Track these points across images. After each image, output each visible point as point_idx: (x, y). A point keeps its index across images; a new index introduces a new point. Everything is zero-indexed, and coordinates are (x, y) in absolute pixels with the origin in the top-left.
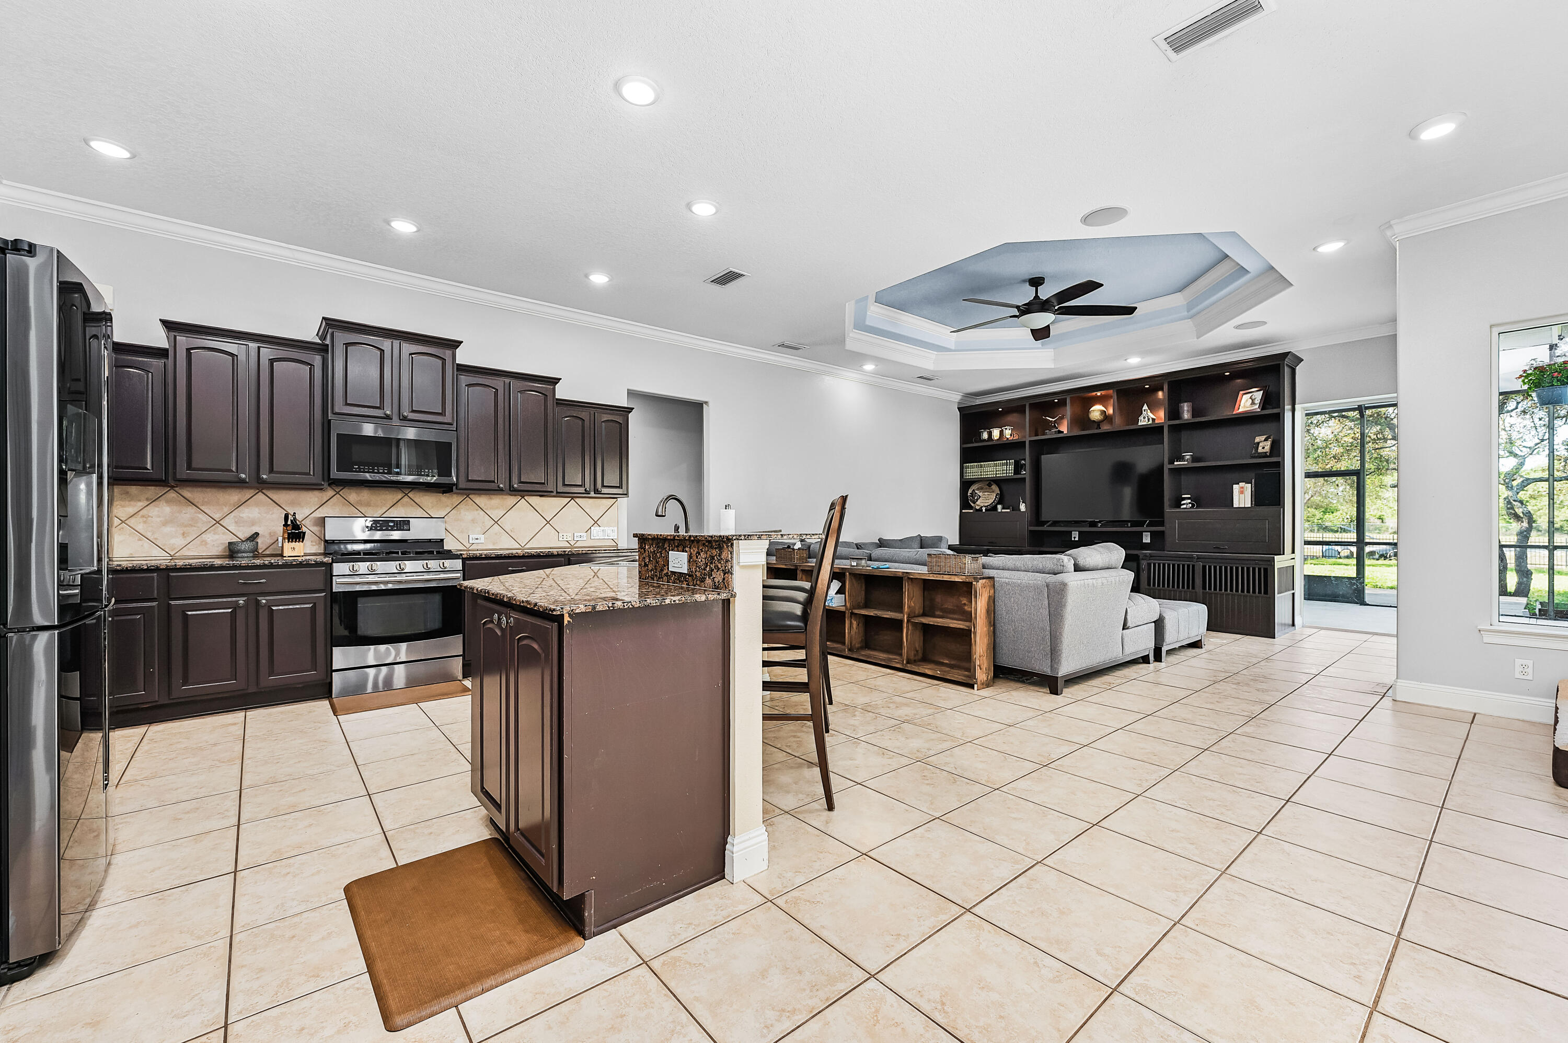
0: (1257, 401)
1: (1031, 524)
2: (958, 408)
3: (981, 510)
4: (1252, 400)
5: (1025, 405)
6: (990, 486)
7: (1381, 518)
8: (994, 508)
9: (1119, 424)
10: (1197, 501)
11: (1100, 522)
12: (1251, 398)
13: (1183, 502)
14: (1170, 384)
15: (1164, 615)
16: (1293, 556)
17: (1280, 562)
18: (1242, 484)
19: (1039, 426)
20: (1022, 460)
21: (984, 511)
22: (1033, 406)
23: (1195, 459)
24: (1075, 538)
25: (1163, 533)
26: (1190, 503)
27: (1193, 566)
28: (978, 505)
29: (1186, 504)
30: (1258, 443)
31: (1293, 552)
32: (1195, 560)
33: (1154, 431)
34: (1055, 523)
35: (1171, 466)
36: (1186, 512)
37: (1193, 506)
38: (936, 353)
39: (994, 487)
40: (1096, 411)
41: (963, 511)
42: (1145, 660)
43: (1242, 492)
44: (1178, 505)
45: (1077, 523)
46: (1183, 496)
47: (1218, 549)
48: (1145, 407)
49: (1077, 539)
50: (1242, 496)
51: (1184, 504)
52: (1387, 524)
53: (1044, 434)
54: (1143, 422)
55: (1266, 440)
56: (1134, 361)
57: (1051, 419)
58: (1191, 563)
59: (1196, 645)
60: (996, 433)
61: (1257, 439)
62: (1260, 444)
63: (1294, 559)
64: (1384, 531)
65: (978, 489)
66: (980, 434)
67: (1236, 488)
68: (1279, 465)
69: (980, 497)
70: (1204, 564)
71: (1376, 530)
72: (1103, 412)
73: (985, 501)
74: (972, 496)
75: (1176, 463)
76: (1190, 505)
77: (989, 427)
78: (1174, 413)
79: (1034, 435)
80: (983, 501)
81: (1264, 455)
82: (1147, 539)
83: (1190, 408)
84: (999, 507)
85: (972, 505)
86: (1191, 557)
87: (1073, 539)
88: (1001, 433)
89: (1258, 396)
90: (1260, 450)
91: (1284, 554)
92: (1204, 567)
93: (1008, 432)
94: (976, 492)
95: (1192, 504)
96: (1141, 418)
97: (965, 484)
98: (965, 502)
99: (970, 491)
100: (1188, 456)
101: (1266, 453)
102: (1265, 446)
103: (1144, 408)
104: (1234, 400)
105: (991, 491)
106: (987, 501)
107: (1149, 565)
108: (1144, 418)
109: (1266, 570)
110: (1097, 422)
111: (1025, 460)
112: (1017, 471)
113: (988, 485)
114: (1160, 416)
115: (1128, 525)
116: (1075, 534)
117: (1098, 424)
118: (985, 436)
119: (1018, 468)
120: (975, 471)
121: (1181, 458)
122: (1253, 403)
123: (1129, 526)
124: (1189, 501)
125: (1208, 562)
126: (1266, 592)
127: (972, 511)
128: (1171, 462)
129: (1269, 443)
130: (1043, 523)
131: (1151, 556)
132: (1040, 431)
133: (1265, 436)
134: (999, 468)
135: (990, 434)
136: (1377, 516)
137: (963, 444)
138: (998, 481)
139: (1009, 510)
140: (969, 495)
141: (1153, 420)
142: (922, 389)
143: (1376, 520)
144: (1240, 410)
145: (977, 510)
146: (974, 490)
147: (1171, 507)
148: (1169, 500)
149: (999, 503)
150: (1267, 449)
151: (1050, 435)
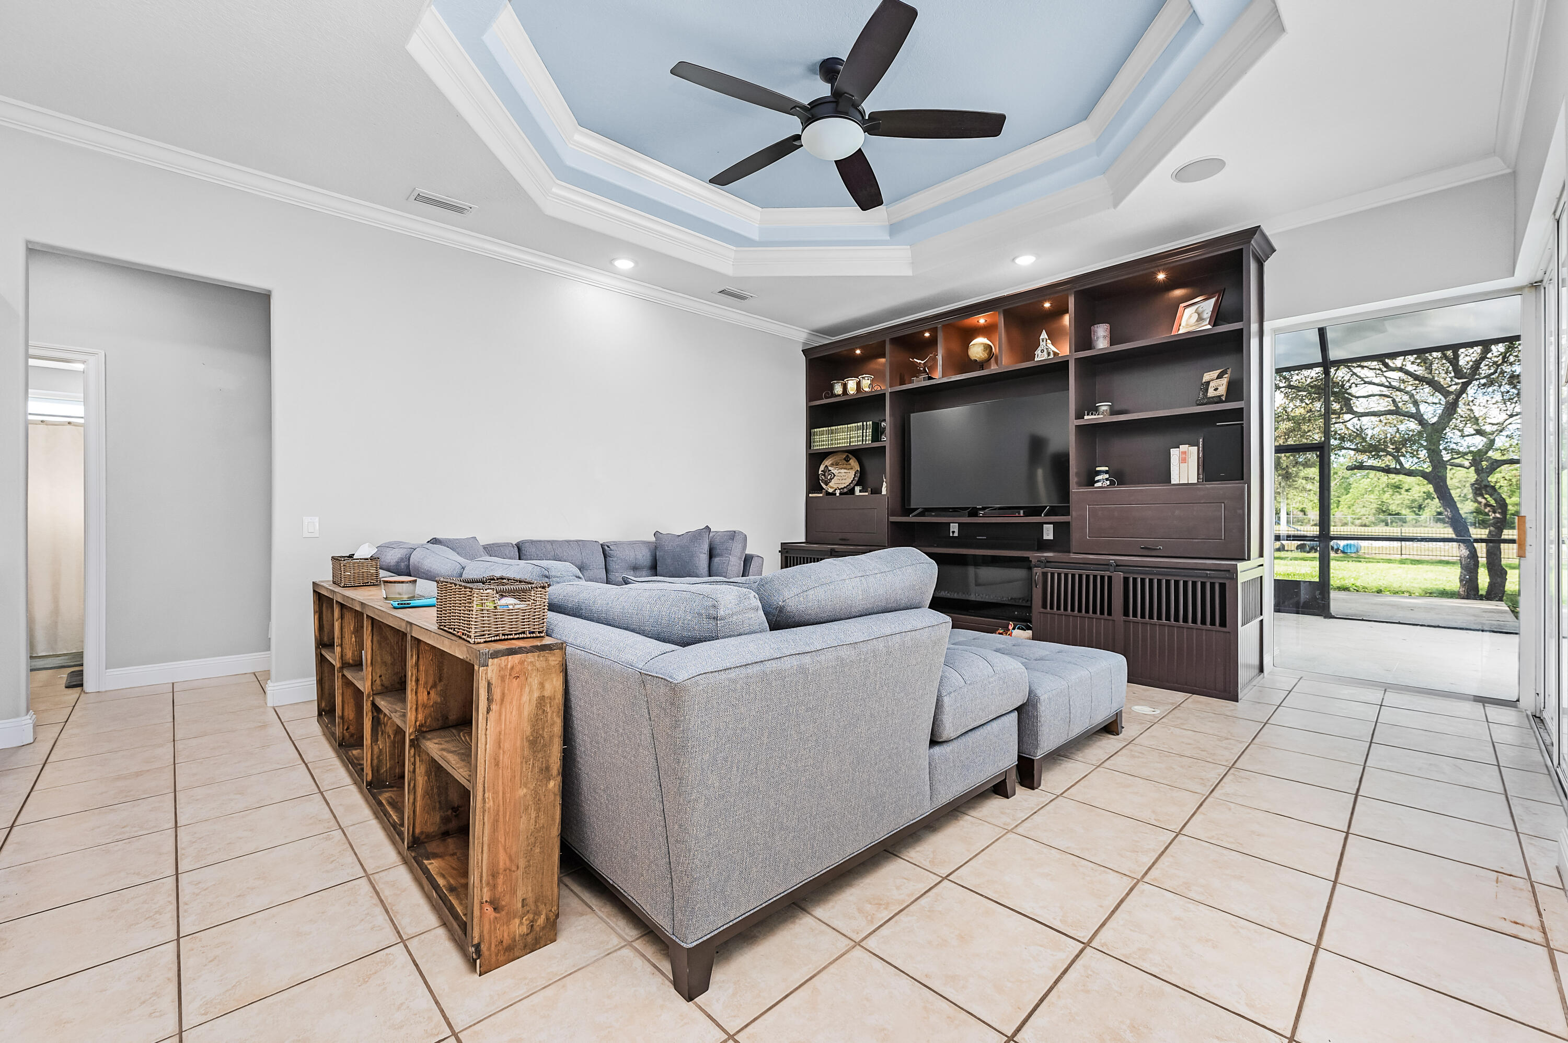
0: (1207, 315)
1: (892, 513)
2: (802, 351)
3: (833, 494)
4: (1199, 314)
5: (884, 341)
6: (848, 461)
7: (1303, 511)
8: (852, 491)
9: (1006, 363)
10: (1118, 478)
11: (983, 509)
12: (1196, 312)
13: (1097, 478)
14: (1080, 295)
15: (1039, 692)
16: (1260, 561)
17: (1245, 571)
18: (1183, 448)
19: (904, 372)
20: (882, 421)
21: (838, 494)
22: (895, 341)
23: (1113, 412)
24: (953, 532)
25: (1067, 524)
26: (1107, 479)
27: (1110, 578)
28: (831, 487)
29: (1102, 480)
30: (1208, 383)
31: (1261, 555)
32: (1112, 569)
33: (1058, 369)
34: (926, 511)
35: (1080, 422)
36: (1102, 491)
37: (1112, 483)
38: (735, 248)
39: (854, 462)
40: (977, 347)
41: (810, 495)
42: (1000, 789)
43: (1183, 460)
44: (1092, 483)
45: (955, 511)
46: (1098, 469)
47: (1148, 551)
48: (1044, 335)
49: (956, 534)
50: (1184, 465)
51: (1098, 481)
52: (1309, 516)
53: (911, 382)
54: (1041, 356)
55: (1220, 377)
56: (1026, 261)
57: (919, 361)
58: (1108, 573)
59: (1111, 728)
60: (852, 385)
61: (1207, 377)
62: (1212, 384)
63: (1262, 565)
64: (1306, 523)
65: (832, 465)
66: (832, 388)
67: (1174, 452)
68: (1240, 415)
69: (835, 476)
70: (1127, 575)
71: (1299, 522)
72: (988, 348)
73: (841, 481)
74: (824, 475)
75: (1086, 417)
76: (1108, 483)
77: (842, 377)
78: (1084, 340)
79: (899, 384)
80: (839, 482)
81: (1217, 399)
82: (1048, 533)
83: (1107, 333)
84: (857, 489)
85: (824, 486)
86: (1107, 565)
87: (951, 535)
88: (858, 384)
89: (1208, 306)
90: (1211, 393)
91: (1249, 559)
92: (1126, 580)
93: (866, 383)
94: (830, 468)
95: (1111, 481)
96: (1038, 352)
97: (815, 459)
98: (814, 483)
99: (822, 468)
100: (1104, 407)
101: (1220, 397)
102: (1218, 386)
103: (1041, 337)
104: (1172, 312)
105: (849, 467)
106: (844, 481)
107: (1045, 575)
108: (1042, 351)
109: (1223, 586)
110: (979, 362)
111: (885, 420)
112: (876, 436)
113: (845, 459)
114: (1064, 349)
115: (1019, 513)
116: (954, 527)
117: (981, 365)
118: (838, 389)
119: (877, 433)
120: (826, 439)
121: (1095, 410)
122: (1200, 319)
123: (1022, 515)
124: (1107, 476)
125: (1133, 573)
126: (1223, 624)
127: (821, 495)
128: (1080, 416)
129: (1224, 381)
130: (907, 511)
131: (1048, 562)
132: (906, 378)
133: (1219, 371)
134: (853, 434)
135: (845, 387)
136: (1300, 509)
137: (810, 401)
138: (856, 453)
139: (867, 494)
140: (820, 472)
141: (1055, 354)
142: (732, 314)
143: (1299, 512)
144: (1180, 332)
145: (828, 494)
146: (826, 466)
147: (1080, 484)
148: (1077, 474)
149: (857, 485)
150: (1222, 390)
151: (919, 382)
